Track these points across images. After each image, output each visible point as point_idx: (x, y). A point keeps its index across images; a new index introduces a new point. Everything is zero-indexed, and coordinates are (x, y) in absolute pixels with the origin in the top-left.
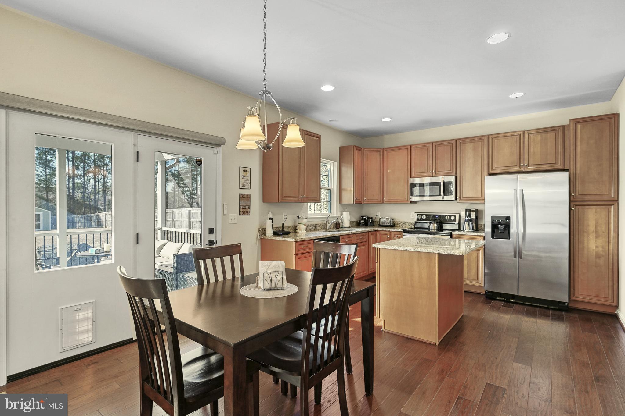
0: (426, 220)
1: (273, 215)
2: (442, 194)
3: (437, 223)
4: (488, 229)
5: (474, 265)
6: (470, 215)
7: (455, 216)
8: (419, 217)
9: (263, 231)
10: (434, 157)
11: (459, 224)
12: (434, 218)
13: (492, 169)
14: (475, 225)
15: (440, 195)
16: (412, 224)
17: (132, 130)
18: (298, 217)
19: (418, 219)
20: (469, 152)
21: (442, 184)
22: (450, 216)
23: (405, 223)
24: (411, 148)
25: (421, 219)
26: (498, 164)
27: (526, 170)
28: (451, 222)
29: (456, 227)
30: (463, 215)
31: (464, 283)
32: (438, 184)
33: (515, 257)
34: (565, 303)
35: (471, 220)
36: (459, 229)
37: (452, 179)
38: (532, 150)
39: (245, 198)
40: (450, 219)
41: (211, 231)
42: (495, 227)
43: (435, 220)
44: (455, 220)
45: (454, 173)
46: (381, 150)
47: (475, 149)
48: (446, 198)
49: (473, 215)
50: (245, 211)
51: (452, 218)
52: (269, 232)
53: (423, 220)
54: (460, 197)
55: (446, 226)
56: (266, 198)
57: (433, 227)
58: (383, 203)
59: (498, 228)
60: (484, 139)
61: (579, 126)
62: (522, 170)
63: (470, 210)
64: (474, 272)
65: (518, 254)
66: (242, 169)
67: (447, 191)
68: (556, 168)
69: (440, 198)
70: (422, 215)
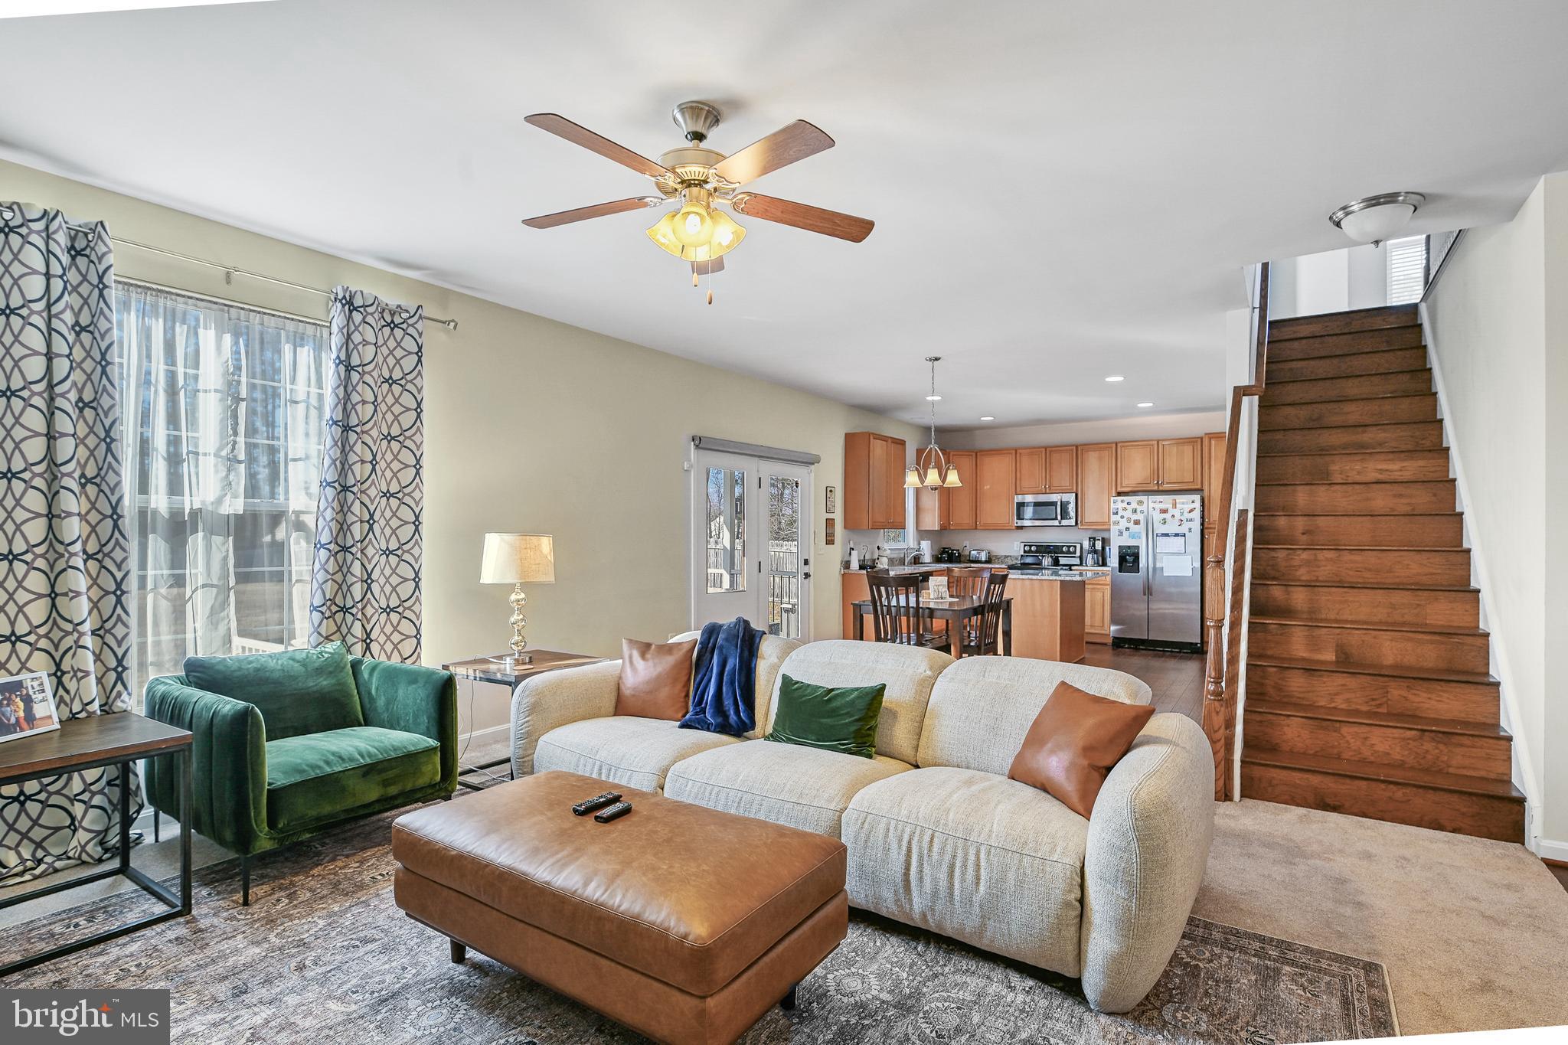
0: (1036, 552)
1: (854, 544)
2: (1059, 517)
3: (1052, 557)
4: (1113, 561)
5: (1098, 609)
6: (1094, 545)
7: (1075, 547)
8: (1027, 548)
9: (847, 565)
10: (1048, 467)
11: (1081, 558)
12: (1048, 550)
13: (1122, 487)
14: (1100, 559)
15: (1056, 519)
16: (1017, 559)
17: (755, 456)
18: (878, 548)
19: (1025, 551)
20: (1092, 460)
21: (1059, 503)
22: (1069, 547)
23: (1006, 557)
24: (1016, 451)
25: (1030, 551)
26: (1130, 481)
27: (1161, 488)
28: (1070, 553)
29: (1077, 561)
30: (1086, 545)
31: (1086, 631)
32: (1054, 504)
33: (1145, 594)
34: (1197, 644)
35: (1095, 552)
36: (1081, 564)
37: (1071, 498)
38: (1167, 464)
39: (830, 523)
40: (1069, 552)
41: (806, 562)
42: (1122, 559)
43: (1049, 553)
44: (1075, 552)
45: (1075, 490)
46: (974, 454)
47: (1100, 459)
48: (1065, 522)
49: (1099, 545)
50: (830, 541)
51: (1071, 549)
52: (855, 565)
53: (1032, 552)
54: (1081, 522)
55: (1062, 561)
56: (847, 526)
57: (1047, 561)
58: (976, 529)
59: (1126, 561)
60: (1111, 447)
61: (1213, 442)
62: (1156, 488)
63: (1094, 539)
64: (1098, 616)
65: (1148, 590)
66: (829, 489)
67: (1065, 514)
68: (1193, 487)
69: (1056, 523)
70: (1031, 546)
